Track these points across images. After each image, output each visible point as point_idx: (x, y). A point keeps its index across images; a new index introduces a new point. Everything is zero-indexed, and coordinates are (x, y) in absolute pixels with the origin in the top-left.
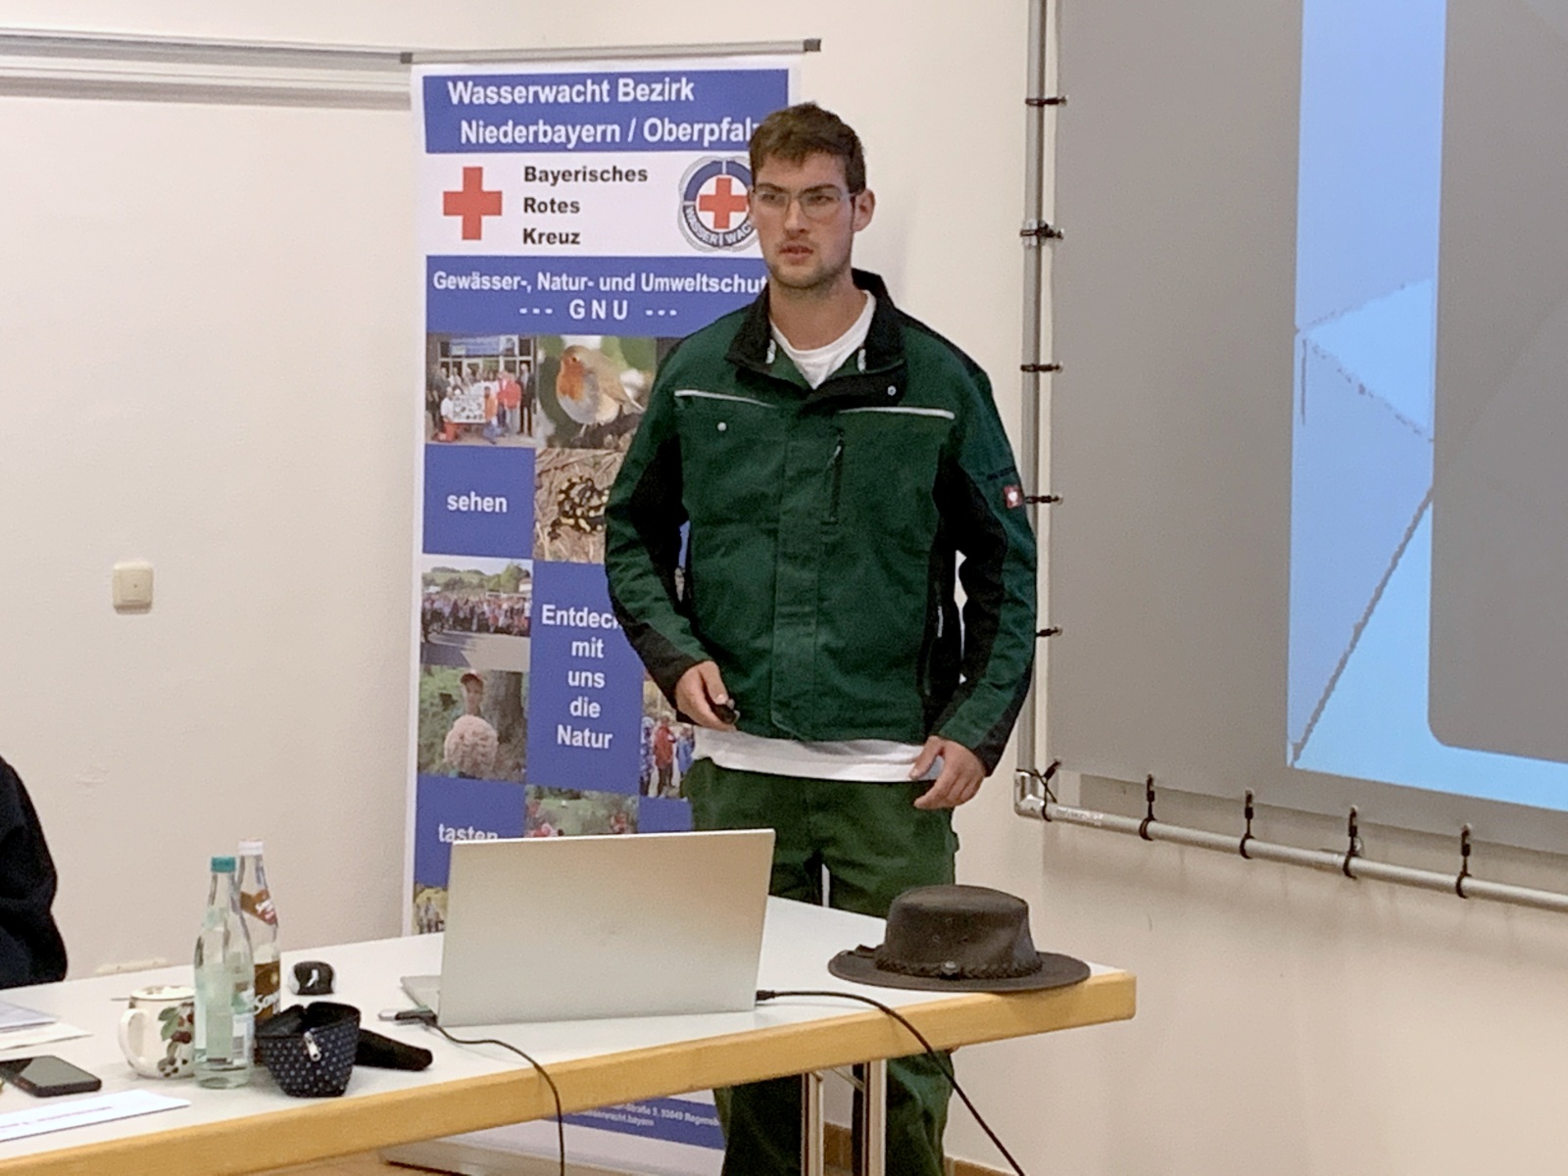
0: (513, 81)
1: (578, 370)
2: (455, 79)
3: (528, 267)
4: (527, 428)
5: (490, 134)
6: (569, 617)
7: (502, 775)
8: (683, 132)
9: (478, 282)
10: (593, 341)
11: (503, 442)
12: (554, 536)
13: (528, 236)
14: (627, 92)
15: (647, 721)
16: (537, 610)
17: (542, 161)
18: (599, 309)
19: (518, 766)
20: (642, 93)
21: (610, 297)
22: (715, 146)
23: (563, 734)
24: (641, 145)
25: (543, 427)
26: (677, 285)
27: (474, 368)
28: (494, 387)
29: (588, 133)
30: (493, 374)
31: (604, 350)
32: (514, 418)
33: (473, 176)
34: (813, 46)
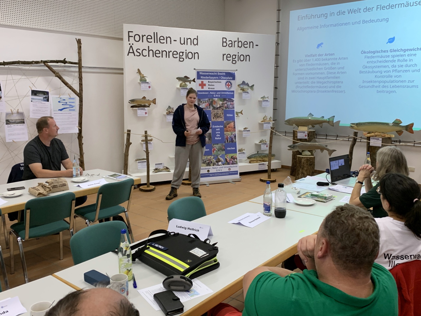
0: (207, 72)
1: (215, 102)
2: (200, 72)
3: (209, 91)
4: (210, 108)
5: (204, 78)
6: (216, 127)
7: (209, 143)
8: (225, 78)
9: (204, 93)
10: (217, 99)
11: (207, 110)
12: (213, 119)
13: (209, 88)
14: (219, 74)
15: (225, 136)
16: (212, 126)
17: (210, 81)
18: (217, 96)
19: (211, 142)
20: (220, 74)
21: (218, 94)
22: (228, 80)
23: (216, 138)
24: (220, 79)
25: (211, 108)
26: (225, 93)
27: (204, 102)
28: (206, 104)
29: (215, 78)
30: (206, 103)
31: (218, 100)
32: (208, 107)
33: (202, 82)
34: (237, 70)
